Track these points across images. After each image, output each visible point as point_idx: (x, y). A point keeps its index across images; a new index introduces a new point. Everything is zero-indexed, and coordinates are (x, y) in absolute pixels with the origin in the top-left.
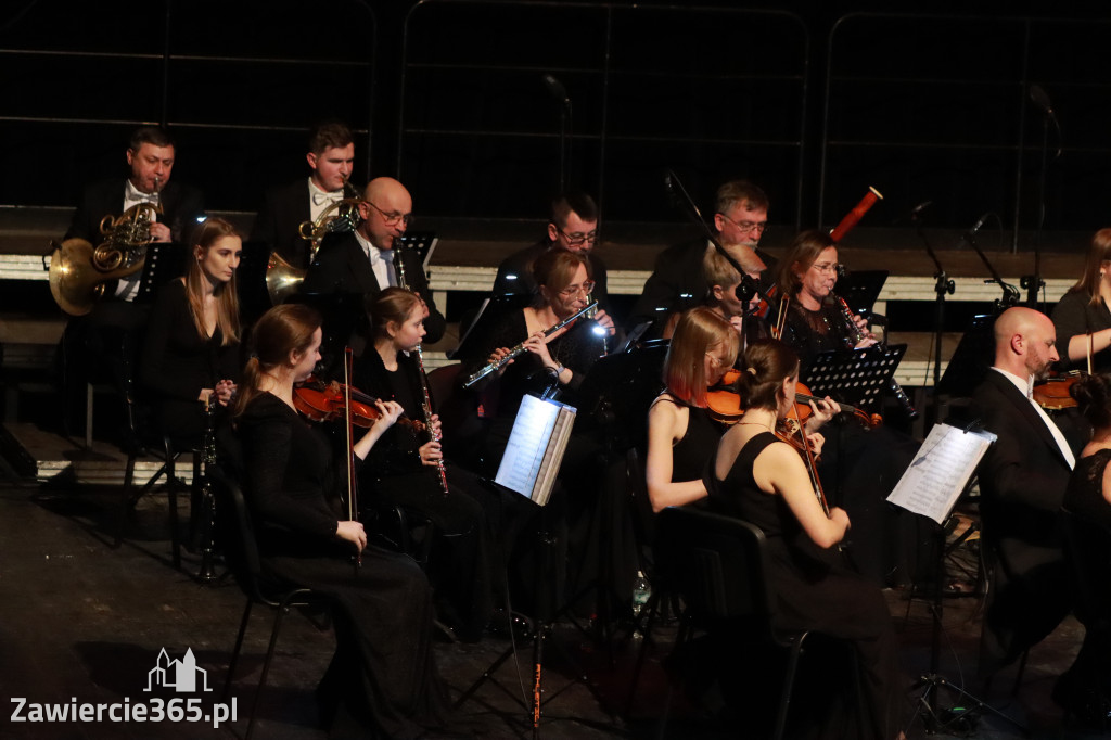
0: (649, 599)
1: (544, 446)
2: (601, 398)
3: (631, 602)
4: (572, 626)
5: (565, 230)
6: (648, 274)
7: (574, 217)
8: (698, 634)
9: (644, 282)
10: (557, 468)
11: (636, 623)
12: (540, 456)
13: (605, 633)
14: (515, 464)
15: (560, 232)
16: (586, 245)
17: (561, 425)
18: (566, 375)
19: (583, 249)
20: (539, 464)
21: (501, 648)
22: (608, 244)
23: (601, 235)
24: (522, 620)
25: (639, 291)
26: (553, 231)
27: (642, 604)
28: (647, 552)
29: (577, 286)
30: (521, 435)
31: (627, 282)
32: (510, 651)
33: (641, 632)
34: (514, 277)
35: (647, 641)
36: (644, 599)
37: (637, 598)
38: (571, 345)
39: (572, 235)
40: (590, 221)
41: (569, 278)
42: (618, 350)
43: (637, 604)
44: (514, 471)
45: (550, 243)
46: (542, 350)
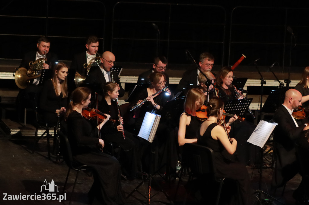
0: (181, 169)
1: (152, 126)
2: (168, 113)
3: (176, 169)
4: (159, 176)
5: (158, 66)
6: (181, 79)
7: (160, 62)
8: (194, 178)
9: (179, 81)
10: (155, 132)
11: (177, 175)
12: (151, 129)
13: (168, 179)
14: (144, 131)
15: (156, 66)
16: (163, 70)
17: (157, 120)
19: (162, 71)
20: (150, 131)
21: (139, 182)
22: (170, 70)
23: (167, 68)
24: (145, 174)
25: (178, 83)
26: (154, 66)
27: (179, 170)
28: (180, 155)
29: (161, 82)
30: (145, 123)
31: (175, 81)
32: (142, 183)
33: (178, 178)
34: (144, 79)
35: (180, 180)
36: (179, 168)
37: (177, 168)
38: (159, 99)
39: (160, 67)
40: (165, 64)
41: (159, 80)
42: (172, 100)
43: (177, 170)
44: (143, 133)
45: (153, 69)
46: (152, 100)
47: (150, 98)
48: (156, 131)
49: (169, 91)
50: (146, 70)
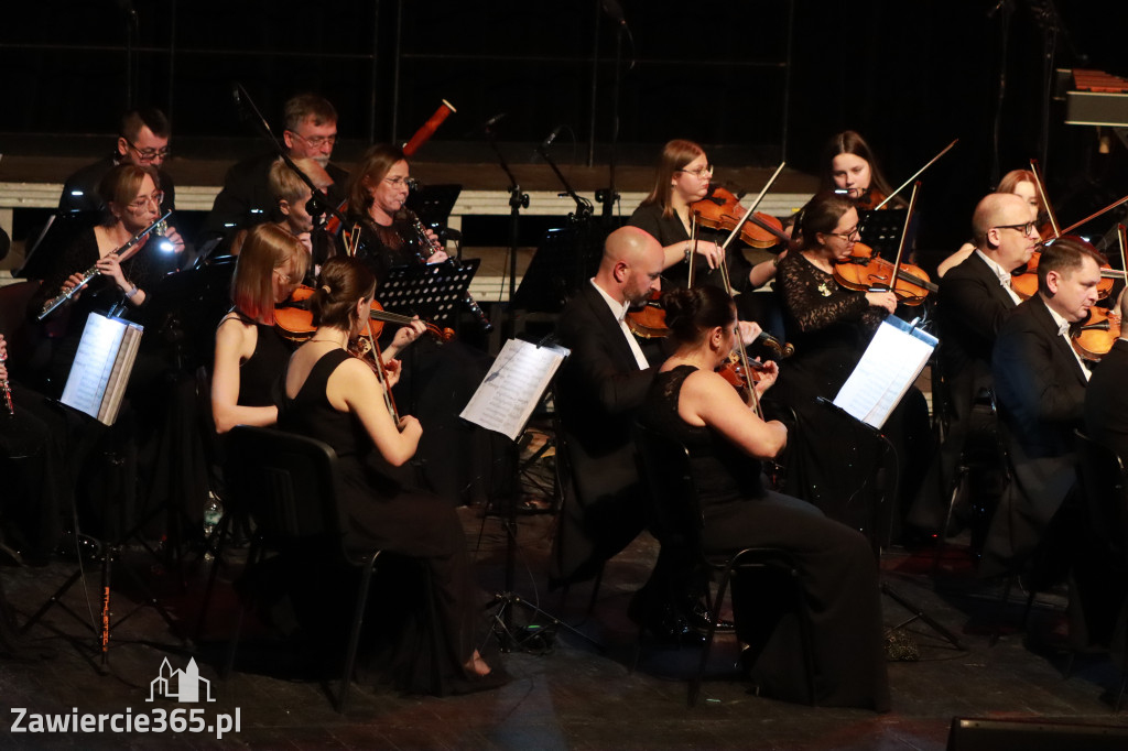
0: (221, 521)
1: (110, 365)
2: (169, 316)
3: (202, 523)
4: (143, 548)
5: (137, 145)
6: (218, 190)
7: (146, 131)
8: (270, 555)
9: (214, 198)
10: (124, 386)
11: (207, 544)
12: (107, 375)
13: (175, 556)
14: (82, 384)
15: (132, 146)
16: (157, 161)
17: (128, 344)
18: (139, 296)
19: (154, 165)
20: (105, 383)
21: (69, 572)
22: (179, 159)
24: (90, 542)
25: (209, 206)
26: (124, 145)
27: (213, 525)
28: (218, 471)
29: (145, 196)
30: (87, 354)
31: (197, 198)
32: (78, 575)
33: (212, 554)
34: (80, 193)
35: (218, 562)
36: (216, 520)
37: (208, 519)
39: (143, 151)
40: (162, 136)
42: (187, 267)
43: (208, 525)
44: (80, 390)
45: (119, 156)
46: (116, 271)
47: (107, 263)
48: (125, 381)
49: (177, 236)
50: (91, 161)
